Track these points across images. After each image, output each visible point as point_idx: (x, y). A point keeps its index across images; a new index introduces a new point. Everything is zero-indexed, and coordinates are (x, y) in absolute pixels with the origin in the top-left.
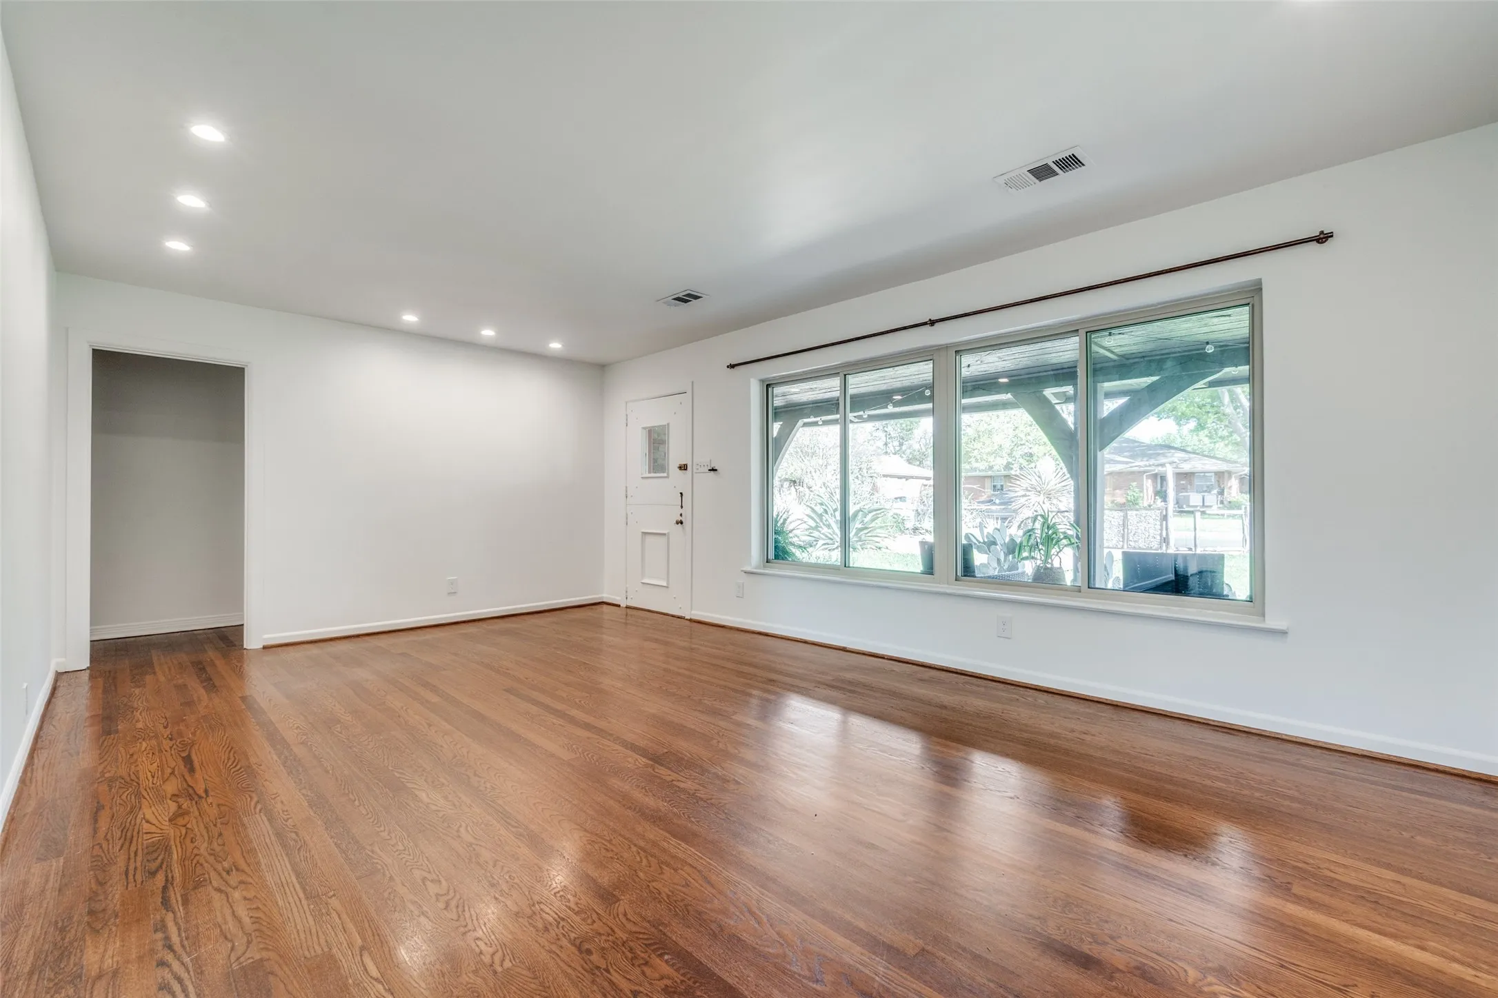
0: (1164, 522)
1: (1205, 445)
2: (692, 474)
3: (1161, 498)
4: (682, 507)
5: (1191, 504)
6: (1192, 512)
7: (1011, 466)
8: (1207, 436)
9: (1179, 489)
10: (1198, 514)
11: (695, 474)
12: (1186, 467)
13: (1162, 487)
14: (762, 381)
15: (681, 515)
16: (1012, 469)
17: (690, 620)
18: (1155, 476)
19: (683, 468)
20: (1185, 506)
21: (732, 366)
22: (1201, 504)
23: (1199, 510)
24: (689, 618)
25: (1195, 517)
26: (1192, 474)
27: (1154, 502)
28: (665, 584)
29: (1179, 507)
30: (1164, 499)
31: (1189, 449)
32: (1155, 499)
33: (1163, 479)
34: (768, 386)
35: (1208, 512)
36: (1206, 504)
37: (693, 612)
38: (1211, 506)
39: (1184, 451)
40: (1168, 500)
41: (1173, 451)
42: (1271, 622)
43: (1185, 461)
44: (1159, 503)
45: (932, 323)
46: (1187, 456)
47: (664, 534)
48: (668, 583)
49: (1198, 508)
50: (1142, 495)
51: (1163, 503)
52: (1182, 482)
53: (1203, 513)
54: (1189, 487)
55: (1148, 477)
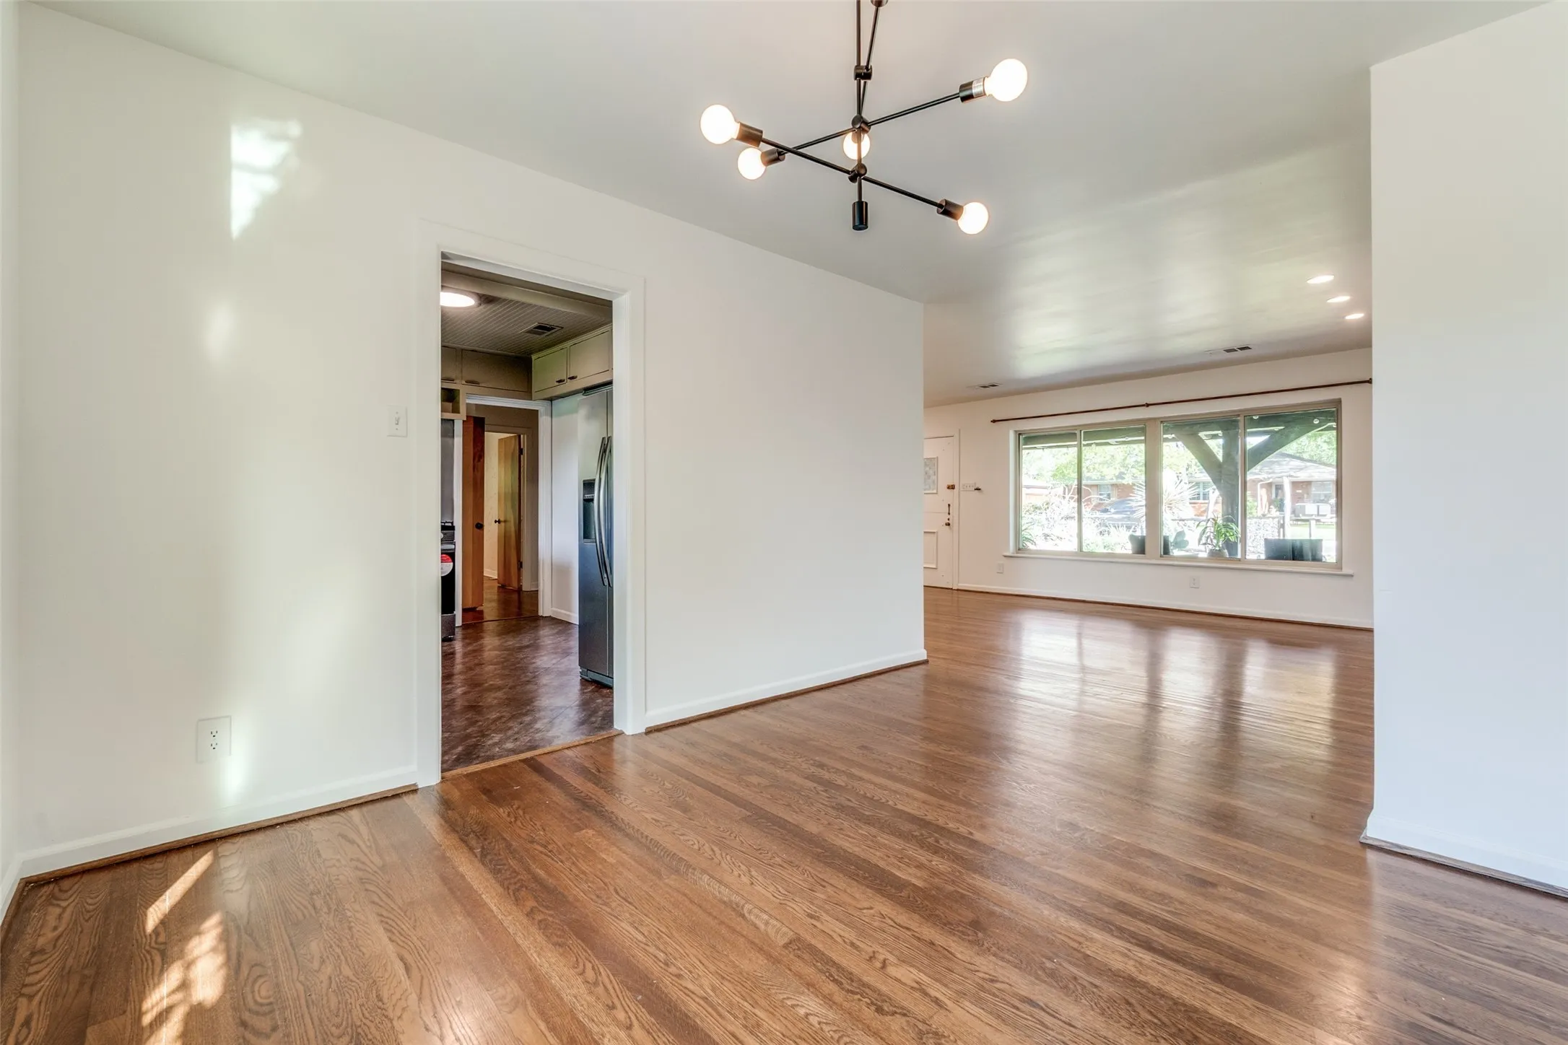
0: (1282, 530)
1: (1324, 450)
2: (959, 492)
3: (1275, 507)
4: (949, 514)
5: (1307, 513)
6: (1307, 520)
7: (1124, 476)
8: (1325, 442)
9: (1297, 498)
10: (1313, 523)
11: (961, 492)
12: (1303, 476)
13: (1276, 496)
14: (1016, 431)
15: (949, 519)
16: (1124, 478)
17: (958, 590)
18: (1270, 485)
19: (952, 487)
20: (1301, 515)
21: (994, 421)
22: (1316, 513)
23: (1314, 519)
24: (956, 588)
25: (1310, 524)
26: (1308, 483)
27: (1269, 511)
28: (934, 567)
29: (1295, 516)
30: (1281, 507)
31: (1306, 456)
32: (1269, 508)
33: (1279, 488)
34: (1020, 434)
35: (1322, 520)
36: (1320, 513)
37: (960, 584)
38: (1325, 515)
39: (1299, 458)
40: (1285, 509)
41: (1287, 459)
42: (1345, 571)
43: (1301, 469)
44: (1274, 512)
45: (1148, 405)
46: (1303, 464)
47: (934, 533)
48: (937, 565)
49: (1314, 517)
50: (1256, 504)
51: (1278, 513)
52: (1297, 491)
53: (1318, 521)
54: (1305, 496)
55: (1262, 486)
